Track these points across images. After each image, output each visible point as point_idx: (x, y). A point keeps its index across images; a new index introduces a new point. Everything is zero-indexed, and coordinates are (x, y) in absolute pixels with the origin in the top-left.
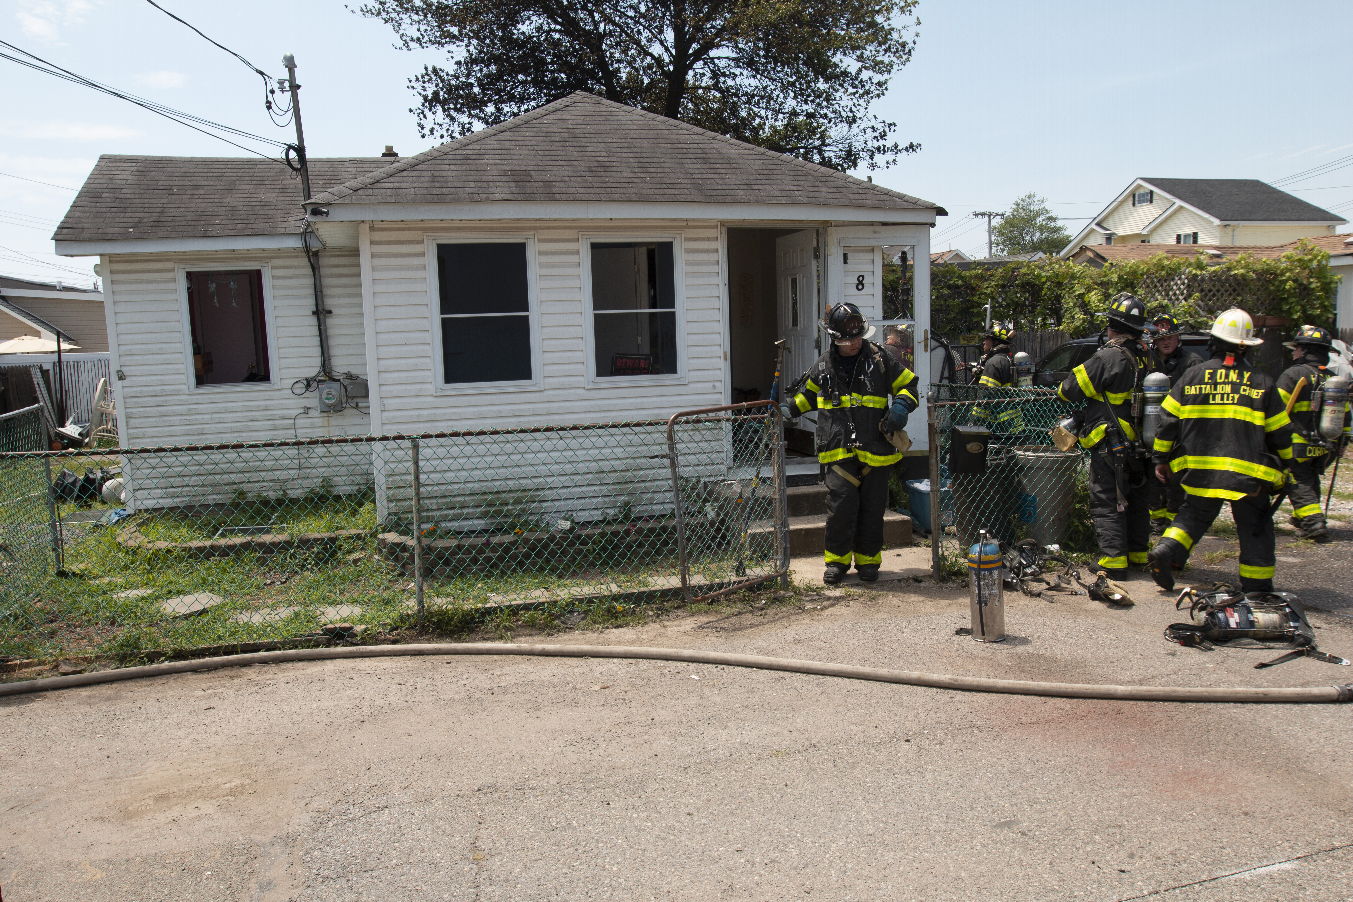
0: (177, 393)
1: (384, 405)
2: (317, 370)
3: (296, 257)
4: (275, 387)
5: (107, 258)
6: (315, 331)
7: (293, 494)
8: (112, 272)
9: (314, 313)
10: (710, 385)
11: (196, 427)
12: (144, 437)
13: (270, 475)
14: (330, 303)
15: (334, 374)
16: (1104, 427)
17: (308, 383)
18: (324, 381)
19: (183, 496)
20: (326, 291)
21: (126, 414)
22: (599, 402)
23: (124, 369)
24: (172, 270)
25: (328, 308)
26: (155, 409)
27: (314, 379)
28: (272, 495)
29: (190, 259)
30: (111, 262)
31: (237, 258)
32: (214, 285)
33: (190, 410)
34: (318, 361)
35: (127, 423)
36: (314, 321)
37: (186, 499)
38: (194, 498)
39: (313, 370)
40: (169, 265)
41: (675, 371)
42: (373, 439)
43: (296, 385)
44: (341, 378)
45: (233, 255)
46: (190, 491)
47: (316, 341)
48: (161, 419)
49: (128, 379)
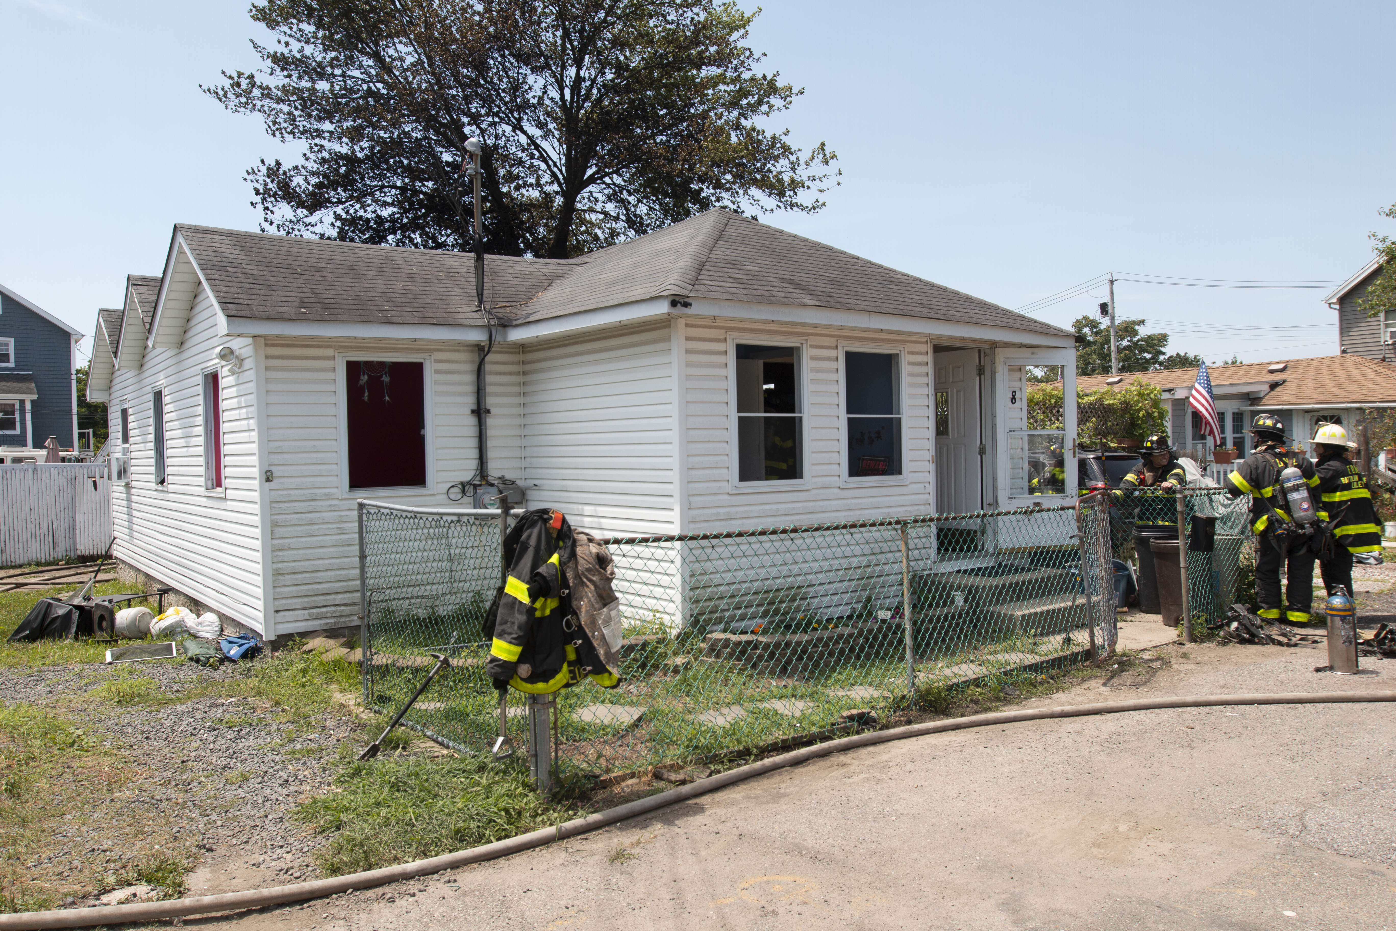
0: (329, 497)
1: (690, 503)
2: (472, 474)
3: (458, 351)
4: (431, 492)
5: (262, 340)
6: (473, 431)
7: (442, 611)
8: (267, 357)
9: (473, 412)
10: (922, 486)
11: (346, 536)
12: (290, 549)
13: (421, 591)
14: (490, 402)
15: (490, 478)
16: (1265, 517)
17: (464, 486)
18: (480, 485)
19: (327, 618)
20: (489, 389)
21: (272, 521)
22: (849, 501)
23: (272, 468)
24: (333, 358)
25: (488, 408)
26: (303, 515)
27: (469, 483)
28: (422, 613)
29: (351, 347)
30: (266, 345)
31: (400, 349)
32: (366, 377)
33: (341, 517)
34: (474, 464)
35: (272, 532)
36: (473, 420)
37: (332, 621)
38: (338, 620)
39: (467, 471)
40: (330, 352)
41: (900, 472)
42: (681, 539)
43: (452, 490)
44: (496, 482)
45: (396, 345)
46: (335, 611)
47: (474, 442)
48: (309, 527)
49: (275, 481)
